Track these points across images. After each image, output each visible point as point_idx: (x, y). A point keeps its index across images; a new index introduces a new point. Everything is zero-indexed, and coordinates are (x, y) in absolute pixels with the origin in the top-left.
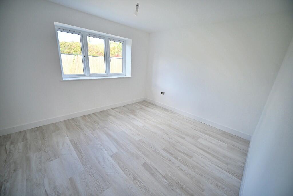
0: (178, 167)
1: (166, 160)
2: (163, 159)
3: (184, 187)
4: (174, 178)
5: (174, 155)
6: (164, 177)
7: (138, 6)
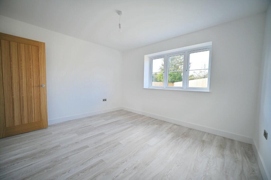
0: (70, 171)
1: (85, 161)
2: (87, 159)
3: (46, 171)
4: (60, 164)
5: (89, 170)
6: (67, 158)
7: (120, 25)
